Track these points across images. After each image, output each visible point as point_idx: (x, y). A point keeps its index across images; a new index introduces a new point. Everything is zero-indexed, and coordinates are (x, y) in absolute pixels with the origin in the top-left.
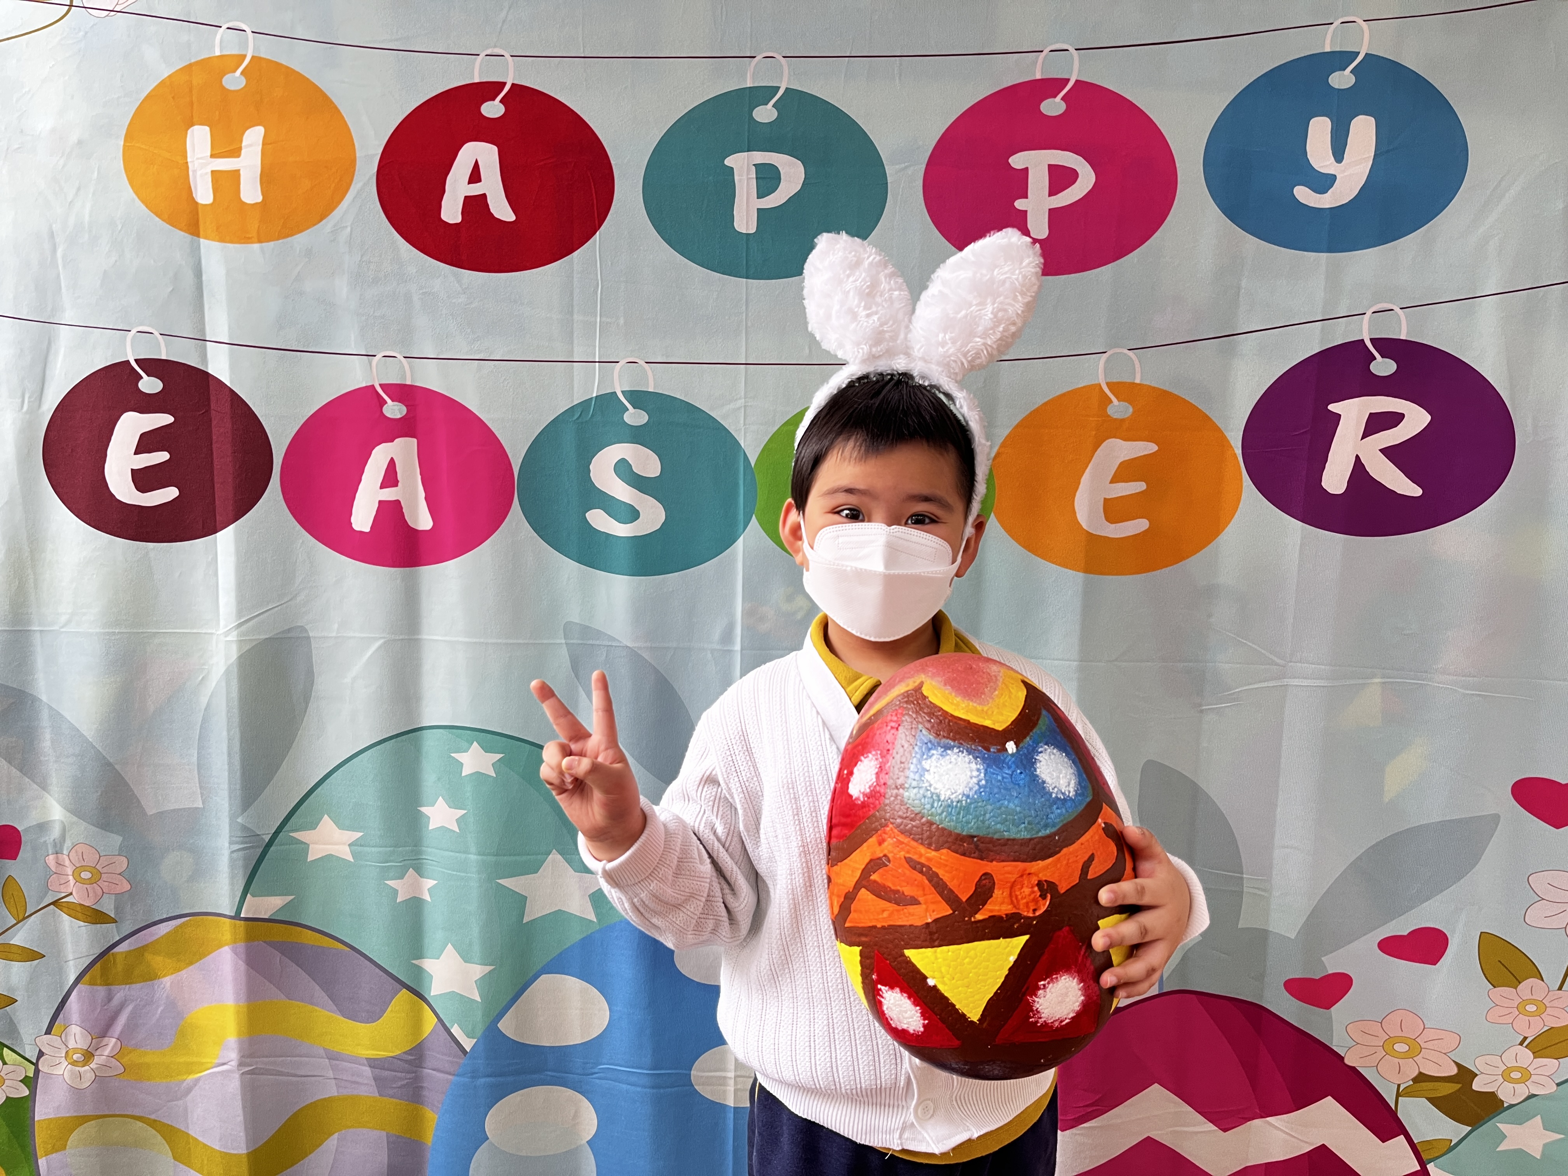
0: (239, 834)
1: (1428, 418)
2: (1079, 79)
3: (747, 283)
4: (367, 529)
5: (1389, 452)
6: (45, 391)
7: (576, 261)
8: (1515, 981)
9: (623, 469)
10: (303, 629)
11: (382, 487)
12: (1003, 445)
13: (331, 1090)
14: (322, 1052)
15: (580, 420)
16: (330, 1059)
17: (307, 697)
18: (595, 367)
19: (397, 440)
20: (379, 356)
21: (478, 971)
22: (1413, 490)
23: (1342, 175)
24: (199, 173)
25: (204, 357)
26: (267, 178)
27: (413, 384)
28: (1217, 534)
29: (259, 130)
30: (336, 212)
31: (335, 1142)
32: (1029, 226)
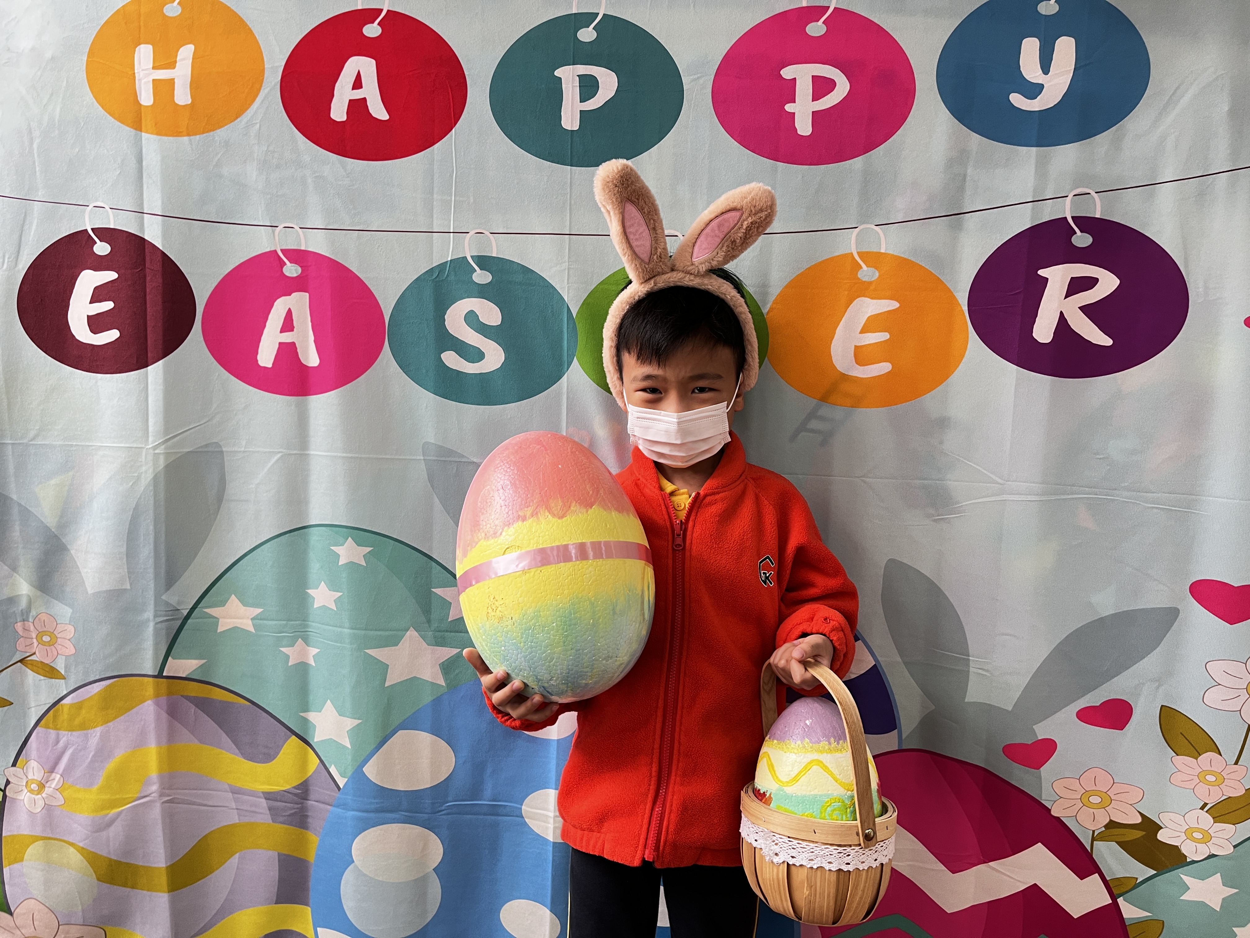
0: (162, 608)
1: (1117, 282)
2: (837, 6)
3: (571, 169)
4: (270, 365)
5: (1086, 310)
6: (21, 254)
7: (436, 152)
8: (1196, 752)
9: (471, 318)
10: (217, 444)
11: (281, 332)
12: (775, 302)
13: (233, 818)
14: (227, 787)
15: (437, 279)
16: (233, 793)
17: (220, 499)
18: (450, 236)
19: (294, 295)
21: (350, 723)
22: (1106, 341)
23: (1048, 84)
24: (143, 81)
25: (142, 226)
26: (195, 85)
27: (306, 249)
28: (947, 377)
29: (191, 47)
30: (248, 111)
31: (237, 861)
32: (797, 125)
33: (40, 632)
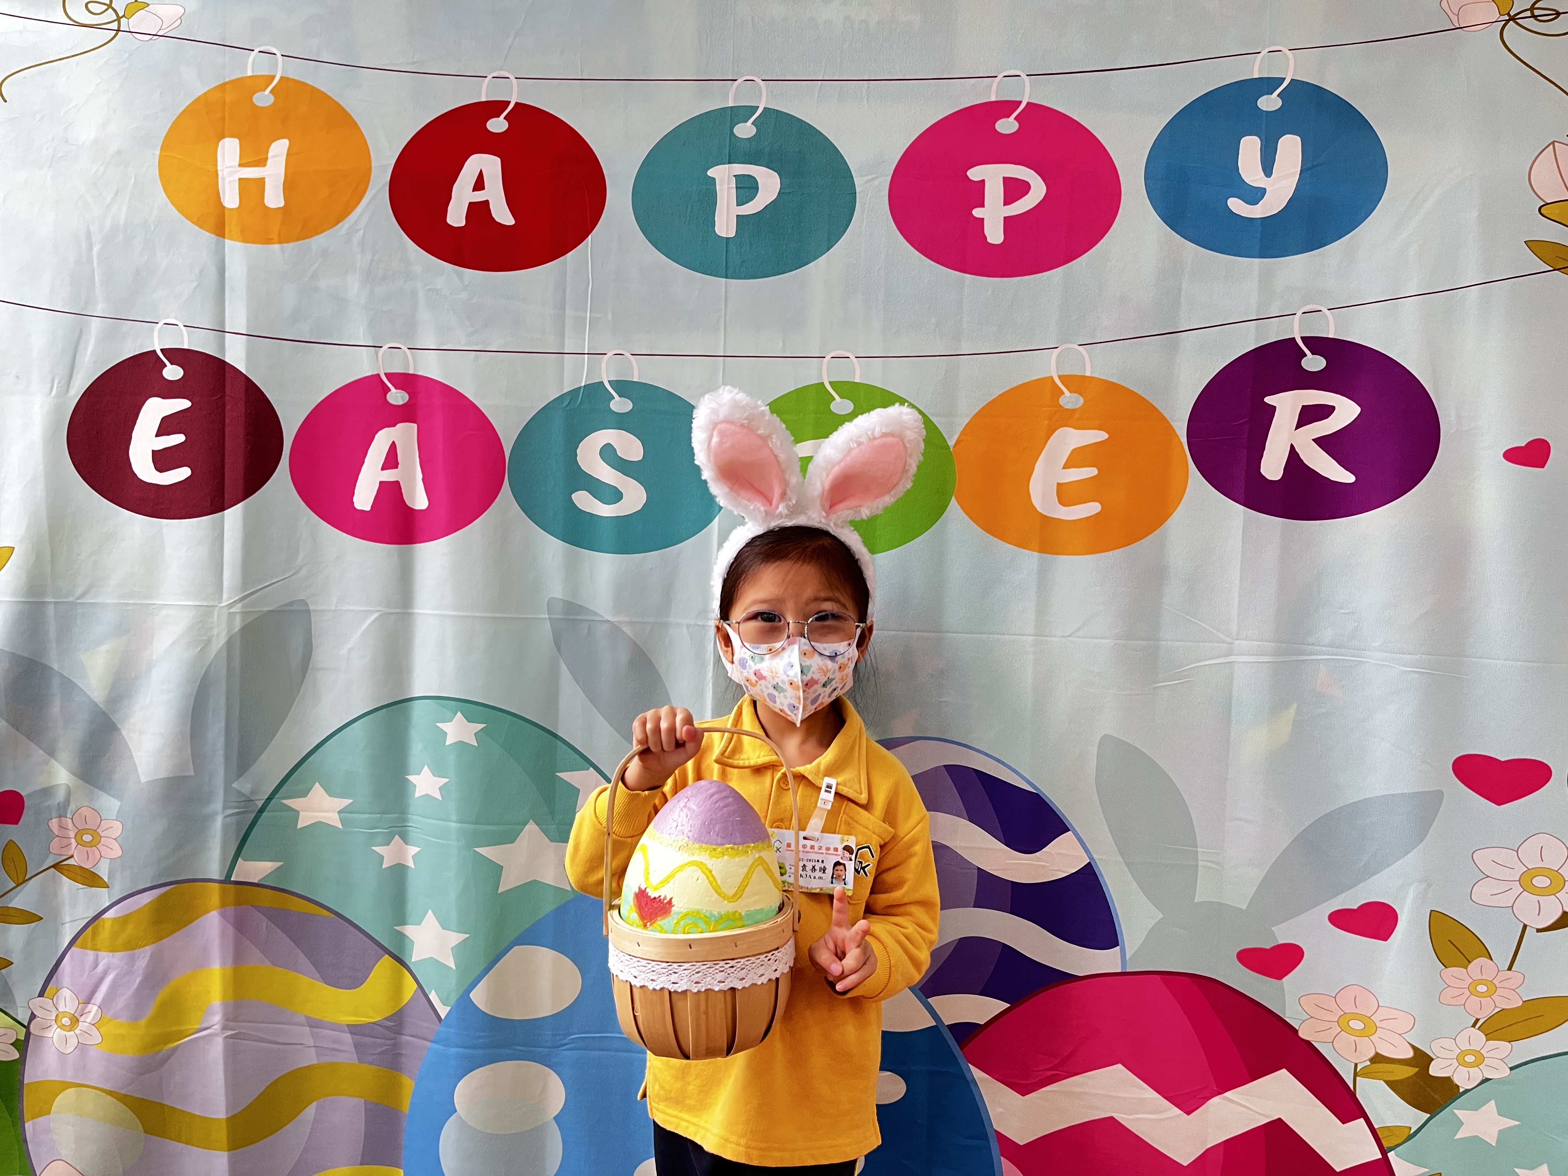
0: (233, 799)
1: (1358, 410)
2: (1031, 101)
3: (726, 282)
4: (368, 508)
5: (1321, 442)
6: (74, 378)
7: (569, 261)
8: (1465, 960)
9: (608, 453)
10: (304, 602)
11: (383, 469)
12: (963, 433)
13: (310, 1058)
14: (303, 1020)
15: (569, 408)
16: (311, 1026)
17: (304, 668)
18: (584, 358)
19: (399, 425)
21: (456, 938)
22: (1347, 478)
23: (1272, 188)
24: (227, 180)
25: (222, 347)
26: (289, 186)
27: (415, 373)
28: (1165, 519)
29: (284, 143)
30: (350, 217)
31: (314, 1111)
32: (986, 232)
33: (79, 830)
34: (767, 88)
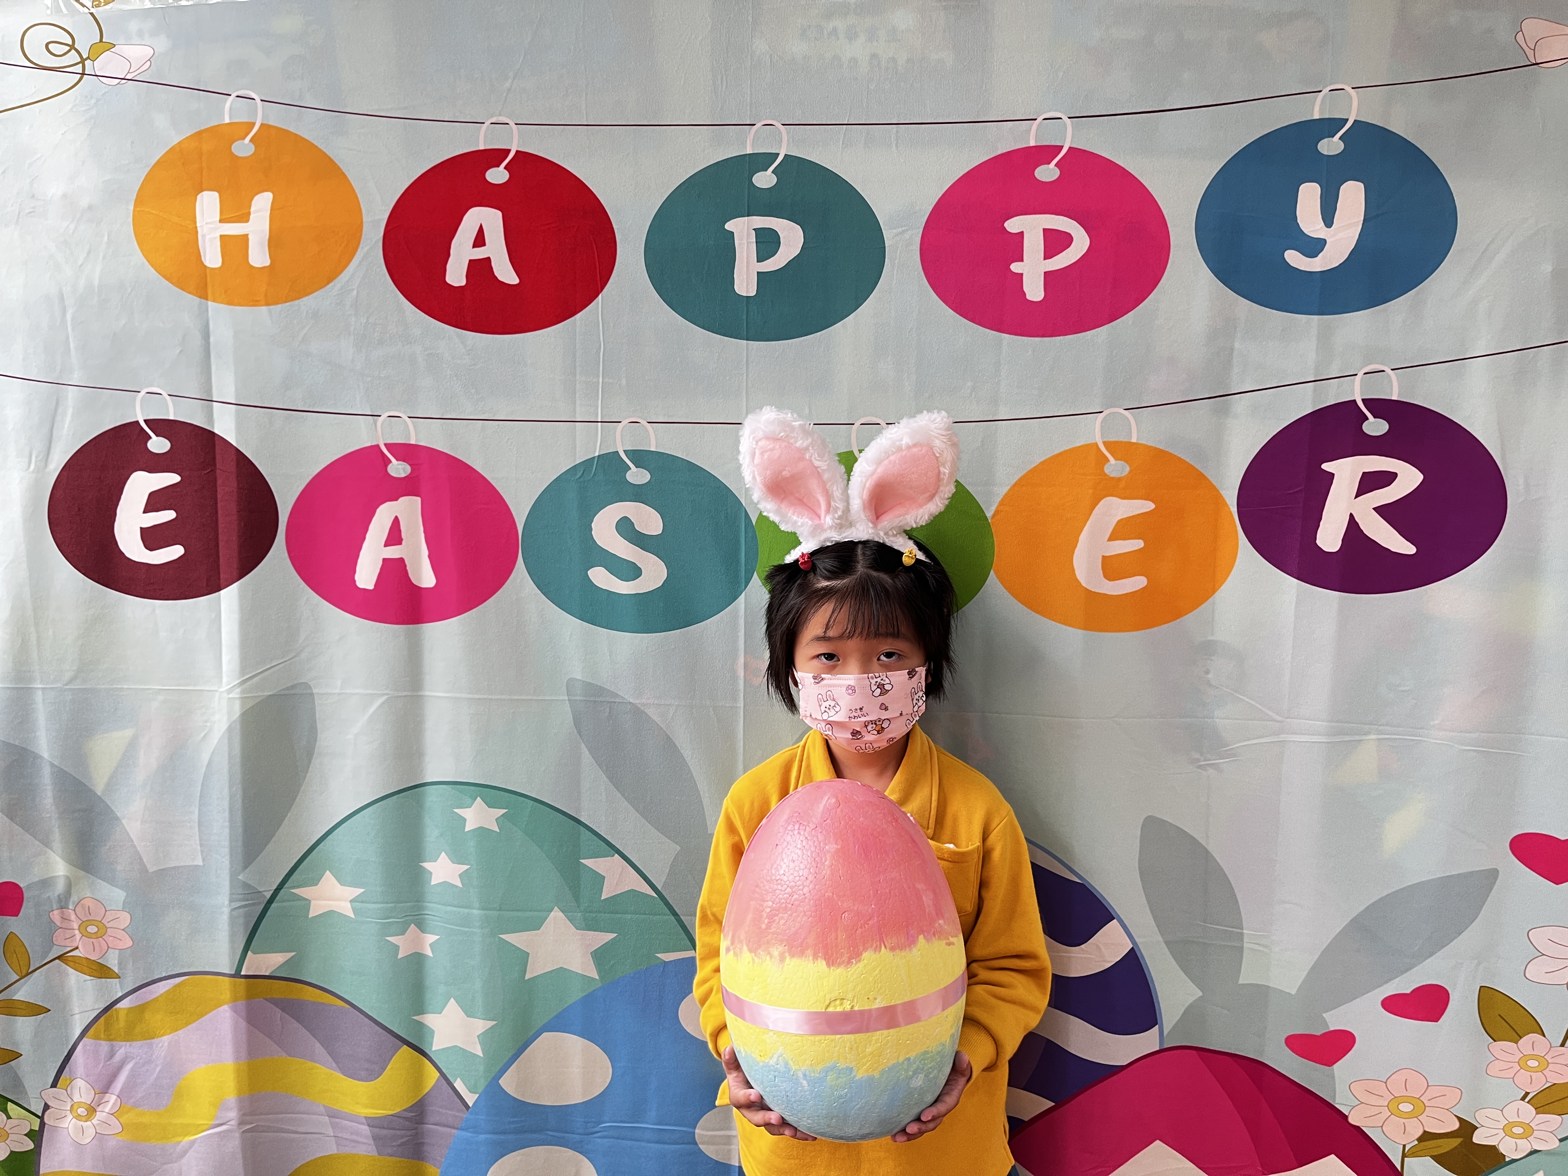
0: (240, 891)
1: (1420, 477)
2: (1073, 146)
3: (747, 344)
4: (370, 586)
5: (1382, 511)
6: (52, 451)
7: (578, 323)
8: (1517, 1037)
9: (625, 528)
10: (307, 685)
11: (386, 545)
12: (1001, 503)
13: (331, 1149)
14: (322, 1109)
15: (582, 479)
16: (329, 1117)
17: (310, 754)
18: (597, 427)
19: (402, 499)
20: (384, 416)
21: (480, 1026)
22: (1407, 548)
23: (1332, 239)
24: (208, 237)
25: (210, 417)
26: (275, 243)
27: (417, 443)
28: (1214, 591)
29: (268, 196)
30: (342, 275)
32: (1025, 289)
33: (83, 922)
34: (788, 133)
